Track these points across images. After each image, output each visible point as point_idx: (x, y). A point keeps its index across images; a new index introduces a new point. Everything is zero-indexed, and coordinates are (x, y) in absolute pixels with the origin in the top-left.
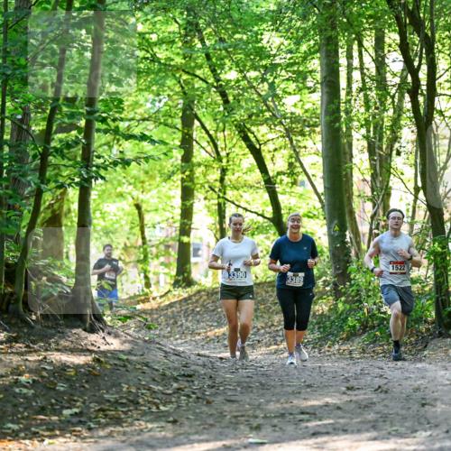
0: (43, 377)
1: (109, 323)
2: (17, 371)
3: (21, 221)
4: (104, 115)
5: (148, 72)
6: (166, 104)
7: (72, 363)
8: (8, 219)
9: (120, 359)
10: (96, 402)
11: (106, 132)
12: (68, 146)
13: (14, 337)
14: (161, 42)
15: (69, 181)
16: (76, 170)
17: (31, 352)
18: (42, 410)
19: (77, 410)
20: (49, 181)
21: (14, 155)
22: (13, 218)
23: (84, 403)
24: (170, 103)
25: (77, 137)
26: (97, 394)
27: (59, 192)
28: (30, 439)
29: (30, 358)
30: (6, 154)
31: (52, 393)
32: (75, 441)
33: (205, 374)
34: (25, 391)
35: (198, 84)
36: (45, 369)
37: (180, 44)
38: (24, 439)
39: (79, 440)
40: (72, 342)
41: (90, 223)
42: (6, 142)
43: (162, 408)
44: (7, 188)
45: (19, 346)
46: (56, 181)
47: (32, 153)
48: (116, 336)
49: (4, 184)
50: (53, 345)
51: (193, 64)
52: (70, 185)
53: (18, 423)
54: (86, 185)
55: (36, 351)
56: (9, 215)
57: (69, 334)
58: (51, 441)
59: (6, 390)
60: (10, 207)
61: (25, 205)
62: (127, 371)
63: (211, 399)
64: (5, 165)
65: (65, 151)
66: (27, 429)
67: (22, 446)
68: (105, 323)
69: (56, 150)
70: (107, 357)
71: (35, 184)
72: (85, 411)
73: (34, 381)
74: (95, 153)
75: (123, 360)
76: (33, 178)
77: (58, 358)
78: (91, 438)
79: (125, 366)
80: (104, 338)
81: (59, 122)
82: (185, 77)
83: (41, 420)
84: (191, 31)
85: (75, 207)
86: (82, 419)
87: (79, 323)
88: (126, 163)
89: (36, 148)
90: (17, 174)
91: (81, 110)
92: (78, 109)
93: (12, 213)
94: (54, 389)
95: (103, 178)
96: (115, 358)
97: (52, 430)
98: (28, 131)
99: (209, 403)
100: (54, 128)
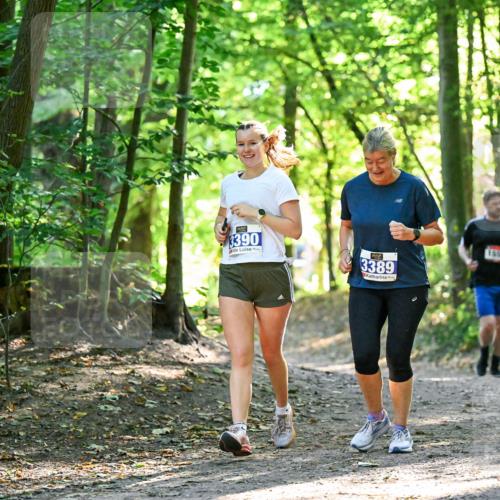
0: (131, 393)
1: (203, 334)
2: (102, 387)
3: (106, 220)
4: (197, 103)
5: (246, 55)
6: (266, 91)
7: (163, 377)
8: (92, 219)
9: (214, 373)
10: (189, 421)
11: (199, 121)
12: (158, 137)
13: (98, 349)
14: (261, 21)
15: (159, 176)
16: (167, 164)
17: (117, 365)
18: (130, 429)
19: (168, 430)
20: (136, 177)
21: (98, 147)
22: (97, 217)
23: (176, 421)
24: (271, 89)
25: (167, 127)
26: (190, 411)
27: (147, 188)
28: (117, 461)
29: (116, 372)
30: (90, 146)
31: (140, 411)
32: (166, 464)
33: (310, 390)
34: (111, 408)
35: (301, 69)
36: (133, 384)
37: (282, 24)
38: (110, 461)
39: (170, 463)
40: (163, 354)
41: (182, 223)
42: (89, 134)
43: (262, 427)
44: (90, 184)
45: (104, 358)
46: (145, 177)
47: (118, 146)
48: (212, 347)
49: (88, 179)
50: (142, 358)
51: (295, 47)
52: (159, 181)
53: (104, 444)
54: (178, 180)
55: (122, 364)
56: (92, 215)
57: (160, 346)
58: (140, 464)
59: (90, 407)
60: (94, 206)
61: (110, 203)
62: (223, 386)
63: (316, 417)
64: (89, 158)
65: (155, 143)
66: (112, 450)
67: (108, 469)
68: (199, 332)
69: (145, 142)
70: (202, 371)
71: (121, 179)
72: (177, 431)
73: (121, 397)
74: (188, 146)
75: (218, 374)
76: (119, 173)
77: (147, 371)
78: (184, 460)
79: (221, 381)
80: (198, 350)
81: (147, 111)
82: (287, 61)
83: (129, 440)
84: (294, 9)
85: (165, 204)
86: (173, 439)
87: (171, 333)
88: (222, 156)
89: (122, 139)
90: (102, 168)
91: (172, 98)
92: (168, 95)
93: (96, 211)
94: (143, 406)
95: (196, 172)
96: (209, 372)
97: (141, 451)
98: (113, 121)
99: (314, 422)
100: (143, 117)
